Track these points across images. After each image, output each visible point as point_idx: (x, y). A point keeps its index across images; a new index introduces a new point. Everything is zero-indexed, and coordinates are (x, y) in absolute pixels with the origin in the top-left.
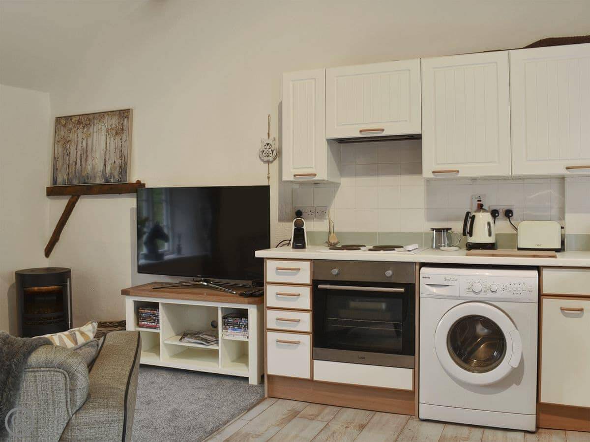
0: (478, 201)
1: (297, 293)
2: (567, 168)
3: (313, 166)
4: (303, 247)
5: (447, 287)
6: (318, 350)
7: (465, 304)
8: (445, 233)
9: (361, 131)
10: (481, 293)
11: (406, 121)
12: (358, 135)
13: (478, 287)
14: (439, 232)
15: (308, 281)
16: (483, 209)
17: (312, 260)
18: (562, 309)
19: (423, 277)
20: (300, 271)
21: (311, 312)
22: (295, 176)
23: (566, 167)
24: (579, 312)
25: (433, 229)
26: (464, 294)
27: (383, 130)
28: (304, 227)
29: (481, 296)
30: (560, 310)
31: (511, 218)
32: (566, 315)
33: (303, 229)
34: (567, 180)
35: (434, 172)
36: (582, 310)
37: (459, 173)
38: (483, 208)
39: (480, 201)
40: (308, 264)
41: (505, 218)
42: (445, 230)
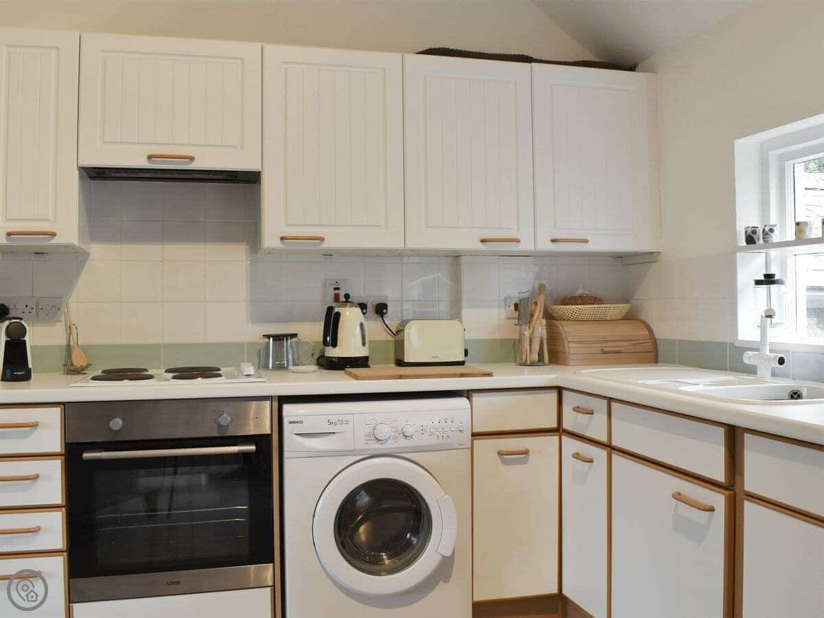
0: (335, 289)
1: (33, 473)
2: (483, 241)
3: (50, 218)
4: (26, 377)
5: (333, 436)
6: (82, 583)
7: (361, 463)
8: (289, 341)
9: (150, 157)
10: (389, 441)
11: (235, 147)
12: (143, 163)
13: (384, 431)
14: (280, 340)
15: (56, 445)
16: (350, 302)
17: (64, 404)
18: (500, 454)
19: (290, 422)
20: (39, 427)
21: (64, 509)
22: (9, 234)
23: (480, 238)
24: (524, 456)
25: (268, 336)
26: (361, 445)
27: (192, 159)
28: (27, 338)
29: (390, 446)
30: (497, 455)
31: (384, 316)
32: (506, 463)
33: (24, 342)
34: (464, 259)
35: (282, 239)
36: (526, 452)
37: (325, 242)
38: (350, 300)
39: (338, 289)
40: (56, 413)
41: (377, 316)
42: (289, 338)
